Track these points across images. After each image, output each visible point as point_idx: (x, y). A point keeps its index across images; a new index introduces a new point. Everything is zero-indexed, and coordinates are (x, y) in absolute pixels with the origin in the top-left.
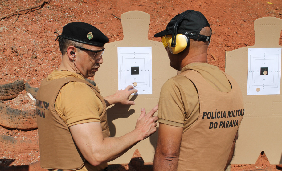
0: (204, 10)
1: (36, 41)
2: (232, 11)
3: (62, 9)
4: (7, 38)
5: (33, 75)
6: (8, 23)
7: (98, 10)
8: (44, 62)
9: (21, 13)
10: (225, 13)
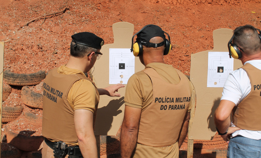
0: (197, 17)
1: (57, 39)
2: (220, 19)
3: (80, 14)
4: (35, 37)
5: (53, 67)
6: (36, 25)
7: (109, 16)
8: (62, 57)
9: (47, 17)
10: (214, 20)
